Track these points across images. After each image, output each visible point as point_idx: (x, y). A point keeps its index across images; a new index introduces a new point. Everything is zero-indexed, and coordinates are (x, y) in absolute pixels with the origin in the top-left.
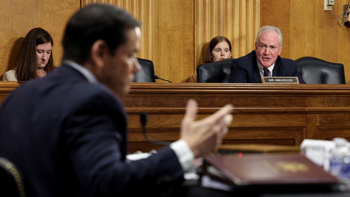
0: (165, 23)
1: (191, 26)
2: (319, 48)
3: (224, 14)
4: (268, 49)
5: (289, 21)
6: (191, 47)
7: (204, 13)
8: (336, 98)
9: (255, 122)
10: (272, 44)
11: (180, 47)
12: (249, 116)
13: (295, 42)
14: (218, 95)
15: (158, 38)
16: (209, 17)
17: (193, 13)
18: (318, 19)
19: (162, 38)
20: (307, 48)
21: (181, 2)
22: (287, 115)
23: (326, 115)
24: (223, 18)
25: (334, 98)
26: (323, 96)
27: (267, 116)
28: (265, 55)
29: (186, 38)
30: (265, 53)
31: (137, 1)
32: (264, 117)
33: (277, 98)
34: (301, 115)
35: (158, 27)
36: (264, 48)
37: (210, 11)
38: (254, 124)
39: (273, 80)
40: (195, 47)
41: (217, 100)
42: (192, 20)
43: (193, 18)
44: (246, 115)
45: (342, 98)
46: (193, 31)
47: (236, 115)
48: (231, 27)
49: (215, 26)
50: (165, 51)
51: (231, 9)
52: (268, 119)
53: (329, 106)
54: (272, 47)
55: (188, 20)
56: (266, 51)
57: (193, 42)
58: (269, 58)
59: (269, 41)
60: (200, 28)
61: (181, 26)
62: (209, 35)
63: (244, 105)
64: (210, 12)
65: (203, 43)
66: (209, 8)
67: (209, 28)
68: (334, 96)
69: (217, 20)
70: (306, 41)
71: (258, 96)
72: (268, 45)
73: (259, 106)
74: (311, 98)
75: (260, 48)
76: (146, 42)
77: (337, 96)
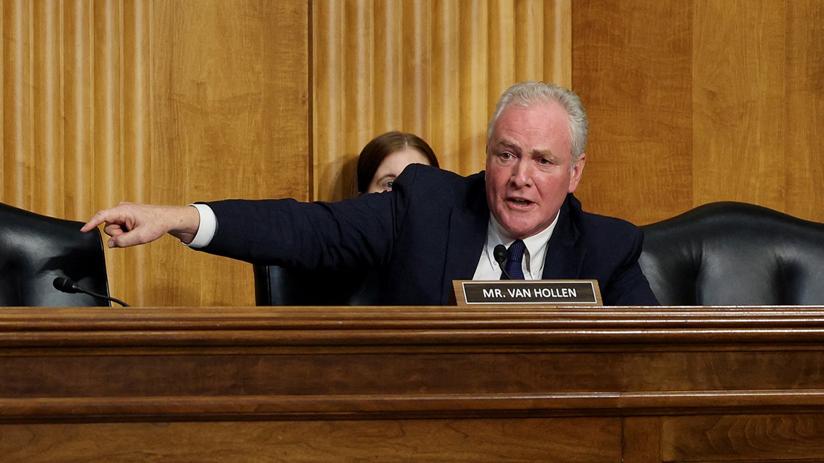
0: (198, 84)
1: (300, 96)
2: (807, 167)
3: (429, 46)
4: (526, 165)
5: (690, 70)
6: (301, 171)
7: (350, 47)
8: (740, 356)
9: (415, 449)
10: (540, 148)
11: (257, 172)
12: (394, 427)
13: (713, 148)
14: (265, 351)
15: (171, 140)
16: (367, 62)
17: (306, 45)
18: (805, 61)
19: (187, 139)
20: (762, 169)
21: (261, 4)
22: (541, 420)
23: (700, 421)
24: (424, 61)
25: (733, 357)
26: (687, 349)
27: (465, 426)
28: (514, 186)
29: (279, 139)
30: (513, 179)
31: (86, 6)
32: (453, 429)
33: (503, 358)
34: (602, 422)
35: (170, 99)
36: (512, 161)
37: (372, 38)
38: (409, 455)
39: (498, 292)
40: (315, 171)
41: (261, 368)
42: (303, 73)
43: (307, 67)
44: (377, 423)
45: (766, 358)
46: (306, 113)
47: (338, 422)
48: (457, 94)
49: (391, 94)
50: (196, 187)
51: (457, 30)
52: (466, 436)
53: (715, 388)
54: (540, 158)
55: (286, 72)
56: (516, 172)
57: (308, 153)
58: (528, 202)
59: (528, 135)
60: (332, 102)
61: (260, 93)
62: (368, 128)
63: (370, 387)
64: (372, 43)
65: (345, 157)
66: (367, 28)
67: (367, 103)
68: (733, 348)
69: (400, 69)
70: (758, 143)
71: (429, 351)
72: (526, 151)
73: (432, 387)
74: (637, 358)
75: (497, 161)
76: (122, 158)
77: (744, 348)
